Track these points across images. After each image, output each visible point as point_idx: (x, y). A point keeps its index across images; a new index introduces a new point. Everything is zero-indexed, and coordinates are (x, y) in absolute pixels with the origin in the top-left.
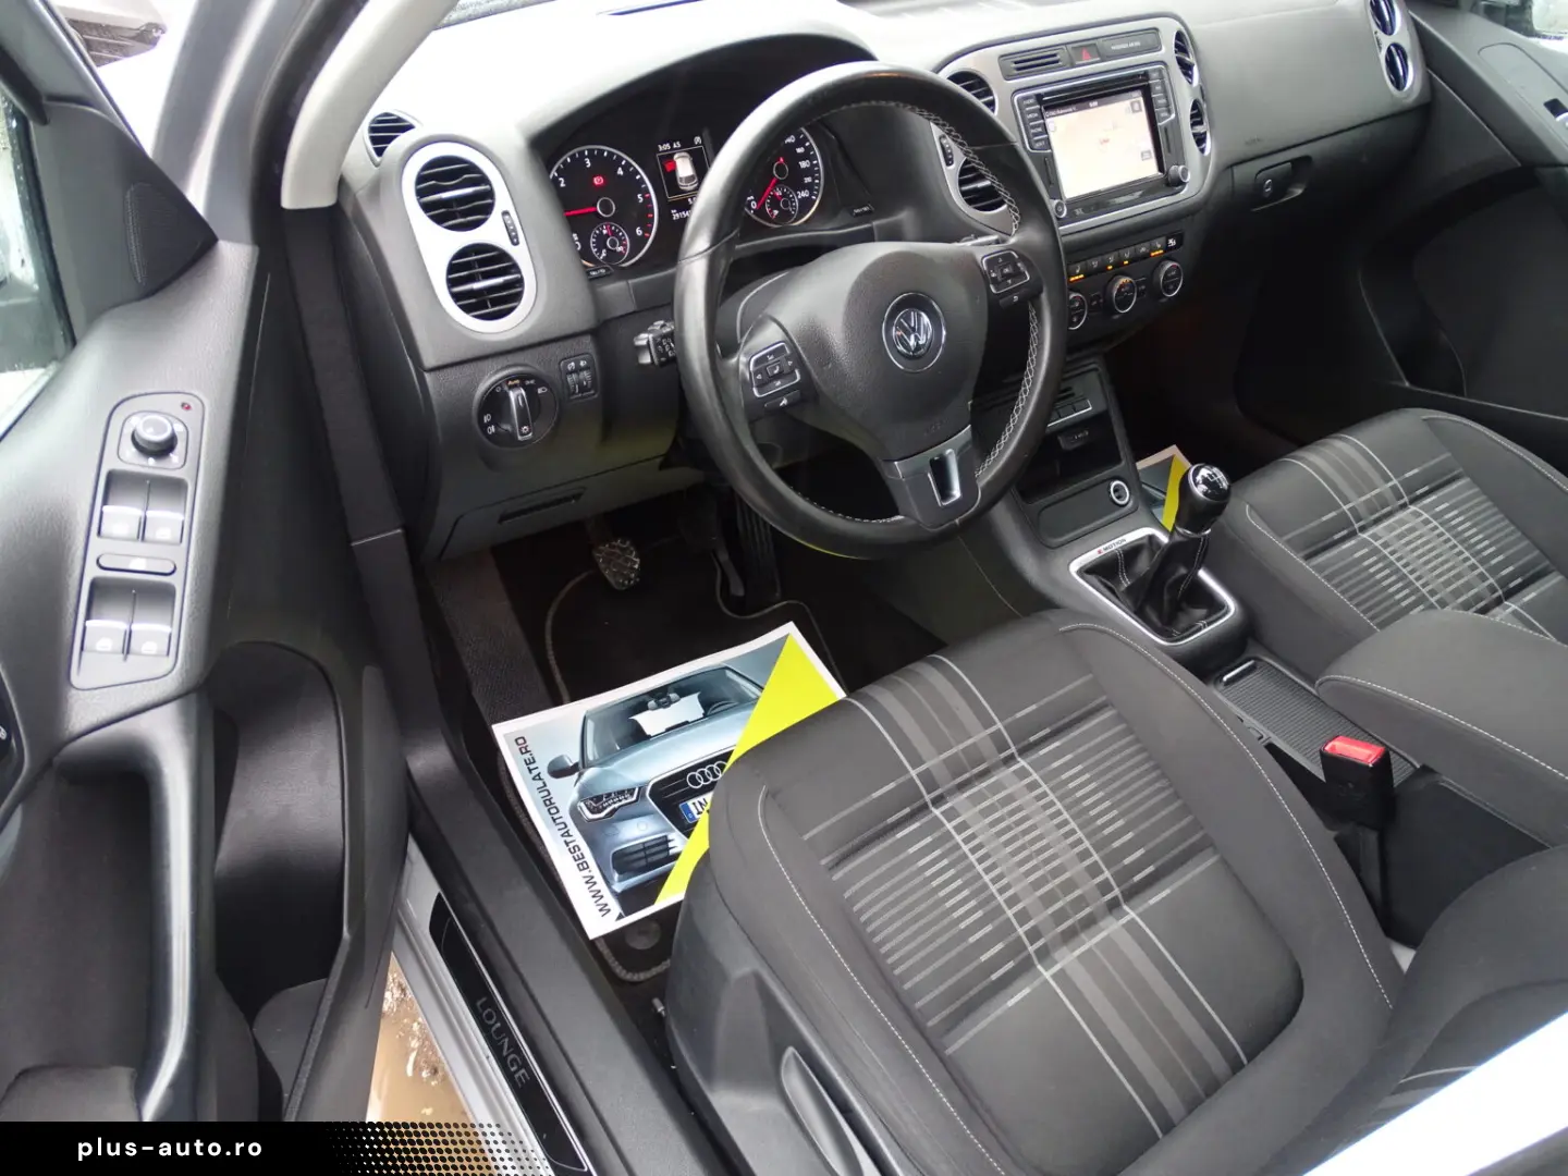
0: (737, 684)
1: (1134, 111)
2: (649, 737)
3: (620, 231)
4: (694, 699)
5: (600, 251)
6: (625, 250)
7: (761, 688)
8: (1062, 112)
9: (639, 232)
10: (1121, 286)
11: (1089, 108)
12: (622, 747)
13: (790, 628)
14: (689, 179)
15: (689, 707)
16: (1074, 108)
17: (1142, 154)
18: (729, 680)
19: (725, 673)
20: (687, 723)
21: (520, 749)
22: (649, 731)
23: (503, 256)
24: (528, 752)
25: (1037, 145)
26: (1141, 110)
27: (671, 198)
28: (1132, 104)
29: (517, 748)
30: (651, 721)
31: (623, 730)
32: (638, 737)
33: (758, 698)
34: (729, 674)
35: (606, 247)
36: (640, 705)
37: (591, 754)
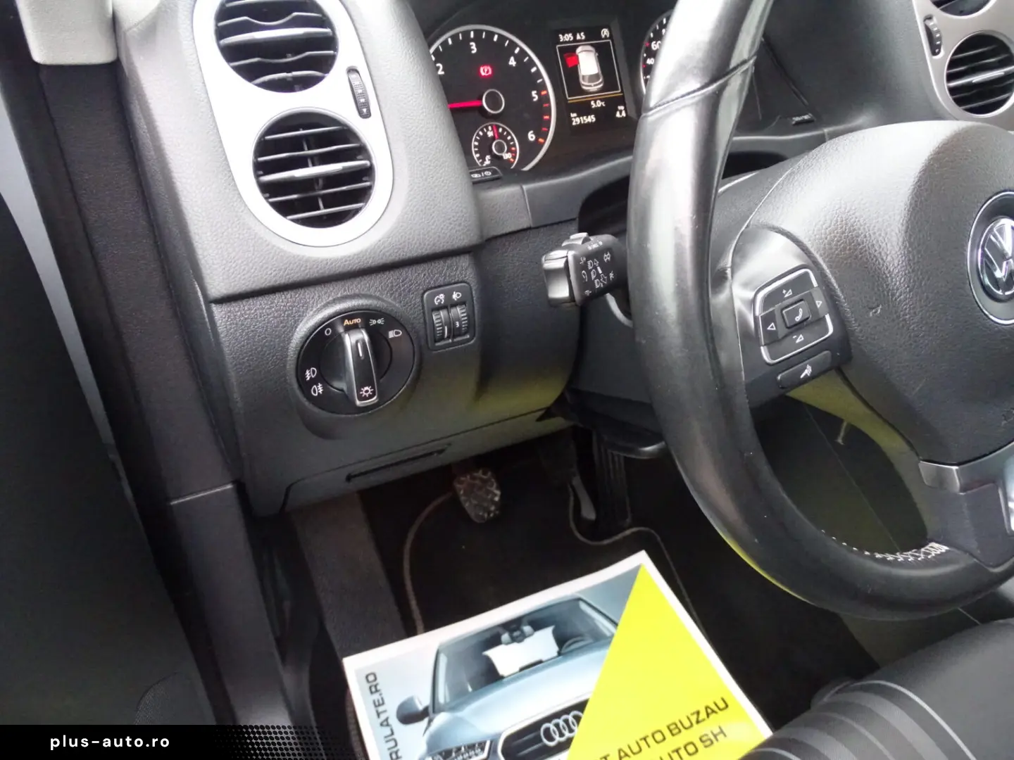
0: (592, 619)
2: (502, 677)
3: (509, 134)
4: (547, 635)
5: (483, 158)
6: (514, 157)
7: (615, 624)
9: (531, 136)
12: (475, 689)
13: (641, 560)
14: (593, 78)
15: (542, 643)
18: (583, 613)
19: (578, 607)
20: (540, 662)
21: (370, 688)
22: (502, 670)
23: (346, 133)
24: (377, 691)
27: (571, 99)
29: (367, 686)
30: (505, 657)
31: (476, 668)
32: (490, 676)
33: (612, 636)
34: (583, 606)
35: (490, 152)
36: (492, 639)
37: (443, 696)
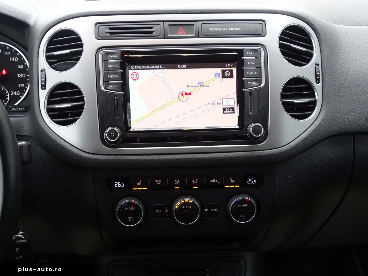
1: (224, 76)
8: (148, 67)
10: (185, 204)
11: (178, 68)
16: (161, 67)
17: (224, 109)
25: (110, 87)
26: (231, 76)
28: (223, 72)
